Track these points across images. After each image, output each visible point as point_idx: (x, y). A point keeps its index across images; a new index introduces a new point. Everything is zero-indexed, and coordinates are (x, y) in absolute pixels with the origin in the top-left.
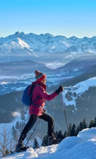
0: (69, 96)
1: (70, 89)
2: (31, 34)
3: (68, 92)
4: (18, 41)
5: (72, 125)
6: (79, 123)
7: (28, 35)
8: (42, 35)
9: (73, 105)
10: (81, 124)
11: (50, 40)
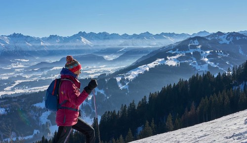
0: (123, 82)
1: (123, 76)
2: (91, 33)
3: (122, 79)
4: (81, 39)
5: (124, 105)
6: (129, 104)
7: (89, 34)
8: (100, 33)
9: (126, 89)
10: (131, 105)
11: (107, 37)
